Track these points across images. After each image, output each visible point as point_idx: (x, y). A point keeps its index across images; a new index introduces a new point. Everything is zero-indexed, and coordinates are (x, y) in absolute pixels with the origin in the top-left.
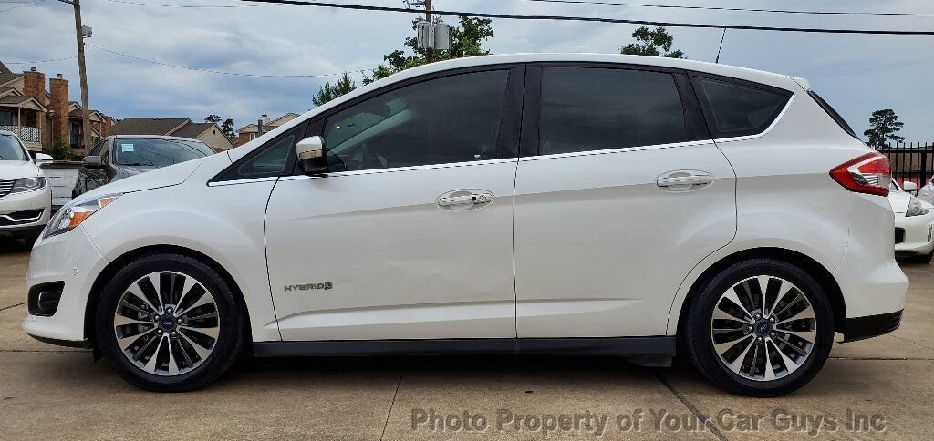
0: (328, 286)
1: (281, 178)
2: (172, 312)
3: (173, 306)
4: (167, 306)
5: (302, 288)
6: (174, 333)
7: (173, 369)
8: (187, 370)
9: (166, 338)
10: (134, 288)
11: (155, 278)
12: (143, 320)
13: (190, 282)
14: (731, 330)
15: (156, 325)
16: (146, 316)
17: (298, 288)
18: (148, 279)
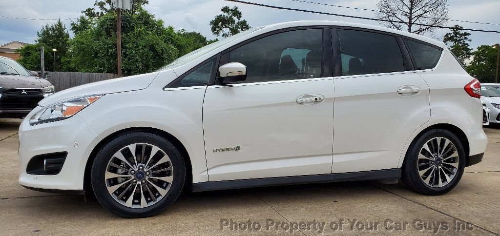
0: (238, 148)
1: (209, 87)
2: (143, 169)
3: (144, 165)
4: (140, 164)
5: (223, 150)
6: (144, 181)
7: (144, 204)
8: (152, 203)
9: (139, 185)
10: (119, 155)
11: (132, 148)
12: (122, 174)
13: (155, 150)
14: (425, 164)
15: (133, 177)
16: (124, 171)
17: (221, 150)
18: (128, 149)
